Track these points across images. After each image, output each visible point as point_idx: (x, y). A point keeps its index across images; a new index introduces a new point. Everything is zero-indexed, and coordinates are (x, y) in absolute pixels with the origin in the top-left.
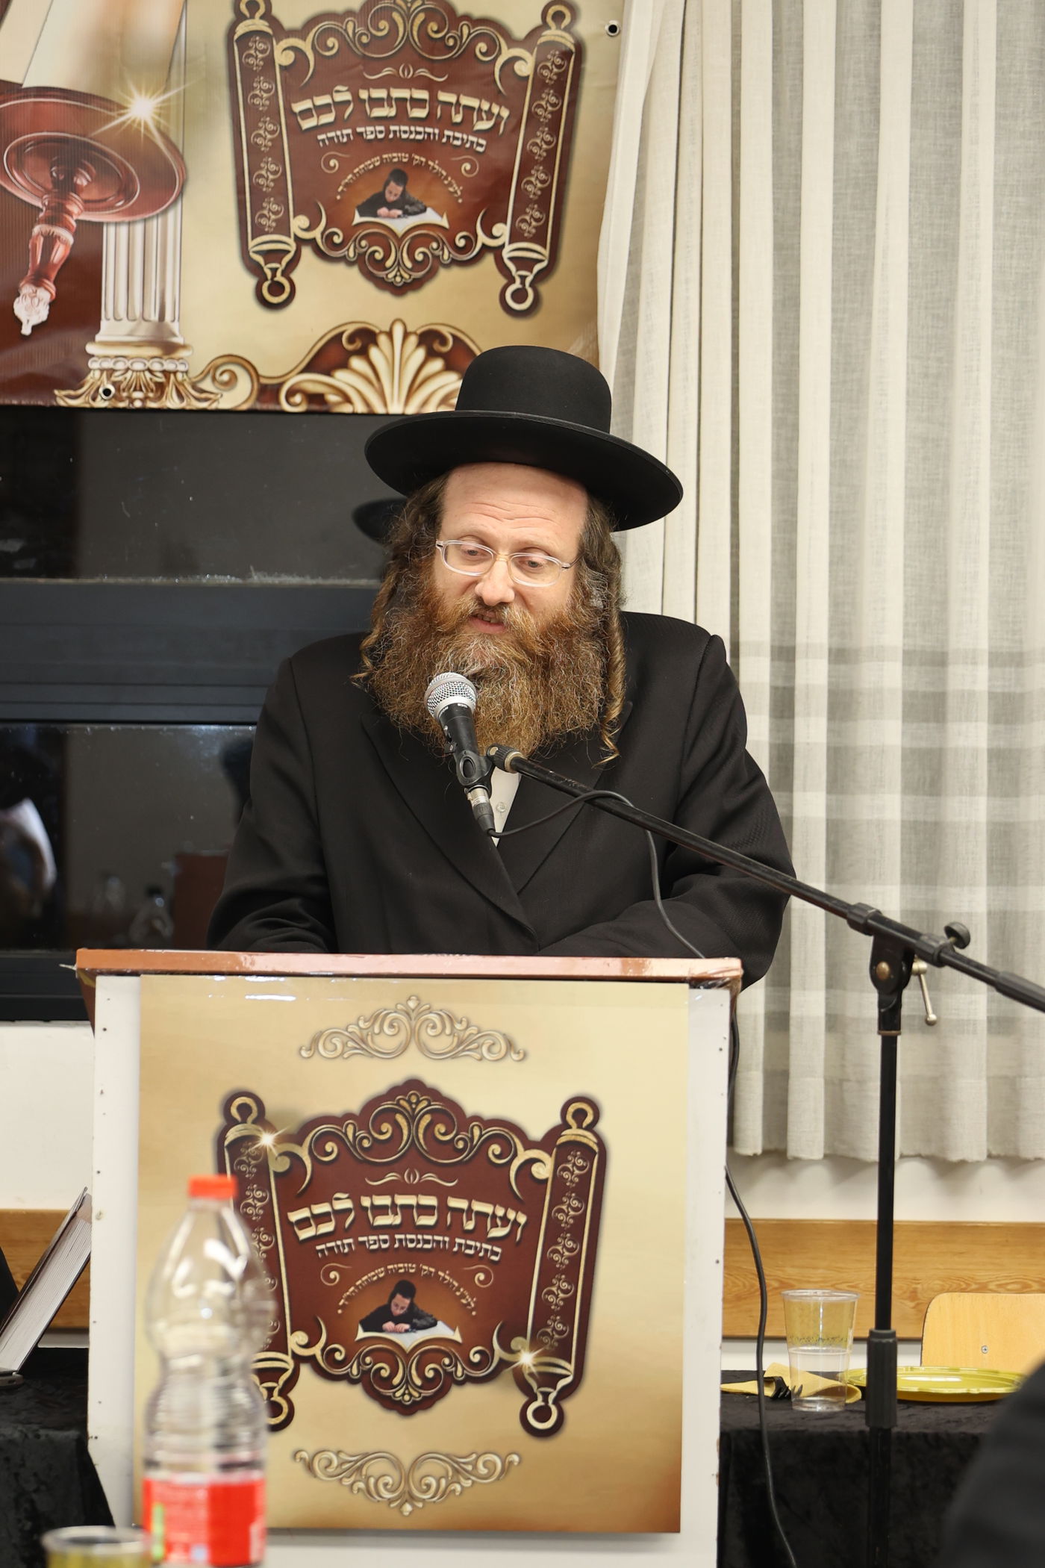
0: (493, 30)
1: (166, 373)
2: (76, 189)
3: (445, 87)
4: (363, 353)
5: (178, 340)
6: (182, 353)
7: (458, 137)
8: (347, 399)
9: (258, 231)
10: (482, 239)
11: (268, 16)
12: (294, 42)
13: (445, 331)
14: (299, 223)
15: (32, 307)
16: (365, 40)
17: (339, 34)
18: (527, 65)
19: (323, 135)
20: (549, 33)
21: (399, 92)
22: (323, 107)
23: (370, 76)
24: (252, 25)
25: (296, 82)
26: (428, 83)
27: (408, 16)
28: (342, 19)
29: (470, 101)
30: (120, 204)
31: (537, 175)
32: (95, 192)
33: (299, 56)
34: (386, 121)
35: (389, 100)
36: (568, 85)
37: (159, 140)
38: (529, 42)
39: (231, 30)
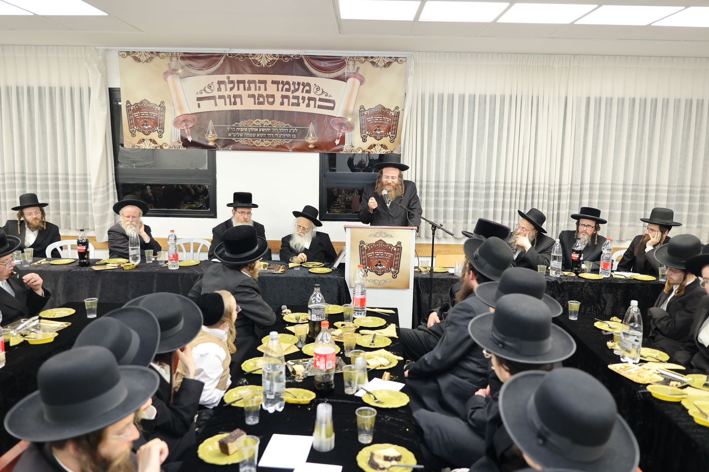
0: (389, 110)
1: (352, 149)
2: (342, 128)
3: (384, 117)
4: (374, 147)
6: (354, 147)
7: (385, 122)
8: (372, 152)
9: (363, 133)
10: (388, 134)
11: (364, 109)
12: (367, 111)
14: (367, 132)
15: (337, 142)
16: (375, 111)
17: (372, 111)
18: (393, 114)
19: (370, 122)
20: (396, 110)
21: (379, 117)
22: (370, 119)
23: (375, 115)
24: (362, 110)
25: (367, 116)
26: (382, 116)
27: (380, 109)
28: (372, 109)
29: (387, 118)
30: (347, 130)
31: (394, 127)
32: (344, 129)
33: (367, 113)
34: (377, 121)
35: (377, 118)
36: (398, 116)
37: (351, 123)
38: (393, 111)
39: (360, 110)
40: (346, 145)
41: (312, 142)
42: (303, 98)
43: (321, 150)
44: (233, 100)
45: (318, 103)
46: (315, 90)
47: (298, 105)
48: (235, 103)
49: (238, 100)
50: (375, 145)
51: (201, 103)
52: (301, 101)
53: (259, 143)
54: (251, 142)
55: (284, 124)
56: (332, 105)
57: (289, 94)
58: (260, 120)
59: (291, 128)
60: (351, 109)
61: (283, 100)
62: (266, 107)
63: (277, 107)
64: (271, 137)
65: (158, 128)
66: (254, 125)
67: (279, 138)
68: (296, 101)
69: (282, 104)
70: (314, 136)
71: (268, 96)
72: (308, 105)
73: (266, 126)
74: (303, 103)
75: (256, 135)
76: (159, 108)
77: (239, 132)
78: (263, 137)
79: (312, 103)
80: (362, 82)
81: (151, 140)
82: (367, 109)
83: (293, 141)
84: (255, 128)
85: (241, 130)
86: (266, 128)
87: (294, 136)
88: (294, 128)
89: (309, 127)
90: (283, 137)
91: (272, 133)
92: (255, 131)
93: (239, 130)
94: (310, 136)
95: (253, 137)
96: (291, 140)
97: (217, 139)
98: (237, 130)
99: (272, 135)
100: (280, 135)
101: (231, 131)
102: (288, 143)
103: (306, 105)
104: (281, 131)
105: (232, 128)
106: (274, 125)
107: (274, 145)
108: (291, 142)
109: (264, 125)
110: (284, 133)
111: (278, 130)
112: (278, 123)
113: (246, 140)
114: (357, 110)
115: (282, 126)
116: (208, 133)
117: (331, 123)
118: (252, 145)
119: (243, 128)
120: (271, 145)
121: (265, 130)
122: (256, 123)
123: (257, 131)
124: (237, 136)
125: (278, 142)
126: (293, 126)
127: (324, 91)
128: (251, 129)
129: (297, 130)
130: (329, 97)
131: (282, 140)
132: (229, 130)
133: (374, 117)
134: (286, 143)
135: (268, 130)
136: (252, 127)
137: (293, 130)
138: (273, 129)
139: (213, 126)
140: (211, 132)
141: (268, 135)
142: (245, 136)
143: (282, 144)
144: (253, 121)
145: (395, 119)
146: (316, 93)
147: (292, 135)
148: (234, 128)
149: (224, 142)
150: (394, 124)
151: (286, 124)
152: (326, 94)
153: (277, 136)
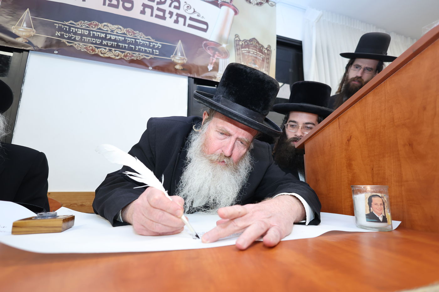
0: (263, 47)
2: (216, 54)
7: (259, 58)
11: (239, 38)
12: (242, 42)
15: (210, 68)
16: (250, 44)
17: (247, 42)
18: (266, 51)
19: (245, 54)
20: (268, 49)
21: (254, 51)
22: (245, 50)
23: (250, 48)
24: (237, 39)
25: (242, 47)
26: (256, 50)
27: (254, 42)
28: (247, 40)
29: (260, 54)
30: (221, 57)
31: (267, 64)
32: (218, 55)
33: (243, 44)
34: (252, 53)
35: (252, 51)
36: (270, 55)
37: (226, 50)
38: (266, 49)
39: (235, 39)
40: (219, 71)
41: (180, 62)
42: (171, 13)
43: (190, 73)
45: (188, 22)
46: (185, 8)
47: (164, 18)
52: (167, 15)
53: (104, 51)
54: (93, 50)
55: (144, 35)
56: (204, 27)
57: (154, 4)
58: (109, 25)
59: (152, 42)
60: (226, 35)
61: (144, 9)
62: (120, 11)
63: (135, 14)
64: (125, 48)
66: (100, 29)
67: (135, 50)
68: (161, 14)
70: (182, 55)
71: (125, 0)
72: (176, 22)
73: (117, 33)
74: (171, 17)
75: (102, 42)
77: (75, 33)
78: (112, 46)
79: (181, 20)
80: (236, 12)
82: (242, 39)
83: (154, 57)
84: (101, 32)
85: (79, 31)
86: (118, 36)
87: (157, 52)
88: (157, 43)
89: (177, 44)
90: (141, 50)
91: (126, 44)
92: (100, 37)
93: (74, 31)
94: (178, 55)
95: (96, 44)
96: (151, 56)
97: (34, 36)
98: (71, 31)
99: (125, 45)
100: (137, 47)
101: (60, 29)
102: (147, 59)
103: (173, 21)
104: (139, 43)
105: (63, 26)
106: (130, 34)
107: (127, 58)
108: (151, 58)
109: (115, 31)
110: (143, 45)
111: (135, 41)
112: (136, 33)
113: (85, 45)
114: (232, 38)
115: (141, 37)
116: (20, 25)
117: (203, 46)
118: (94, 53)
119: (82, 29)
120: (123, 58)
121: (116, 38)
122: (103, 27)
123: (104, 37)
124: (69, 38)
125: (134, 55)
126: (155, 41)
127: (195, 10)
128: (94, 33)
129: (160, 45)
130: (202, 18)
131: (139, 54)
132: (57, 27)
133: (249, 49)
134: (144, 58)
135: (120, 39)
136: (97, 32)
137: (156, 44)
138: (128, 39)
139: (30, 17)
140: (25, 25)
141: (119, 44)
142: (83, 40)
143: (140, 59)
144: (99, 24)
145: (268, 57)
146: (186, 11)
147: (154, 50)
148: (68, 27)
149: (46, 41)
150: (267, 62)
151: (147, 36)
152: (198, 14)
153: (133, 47)
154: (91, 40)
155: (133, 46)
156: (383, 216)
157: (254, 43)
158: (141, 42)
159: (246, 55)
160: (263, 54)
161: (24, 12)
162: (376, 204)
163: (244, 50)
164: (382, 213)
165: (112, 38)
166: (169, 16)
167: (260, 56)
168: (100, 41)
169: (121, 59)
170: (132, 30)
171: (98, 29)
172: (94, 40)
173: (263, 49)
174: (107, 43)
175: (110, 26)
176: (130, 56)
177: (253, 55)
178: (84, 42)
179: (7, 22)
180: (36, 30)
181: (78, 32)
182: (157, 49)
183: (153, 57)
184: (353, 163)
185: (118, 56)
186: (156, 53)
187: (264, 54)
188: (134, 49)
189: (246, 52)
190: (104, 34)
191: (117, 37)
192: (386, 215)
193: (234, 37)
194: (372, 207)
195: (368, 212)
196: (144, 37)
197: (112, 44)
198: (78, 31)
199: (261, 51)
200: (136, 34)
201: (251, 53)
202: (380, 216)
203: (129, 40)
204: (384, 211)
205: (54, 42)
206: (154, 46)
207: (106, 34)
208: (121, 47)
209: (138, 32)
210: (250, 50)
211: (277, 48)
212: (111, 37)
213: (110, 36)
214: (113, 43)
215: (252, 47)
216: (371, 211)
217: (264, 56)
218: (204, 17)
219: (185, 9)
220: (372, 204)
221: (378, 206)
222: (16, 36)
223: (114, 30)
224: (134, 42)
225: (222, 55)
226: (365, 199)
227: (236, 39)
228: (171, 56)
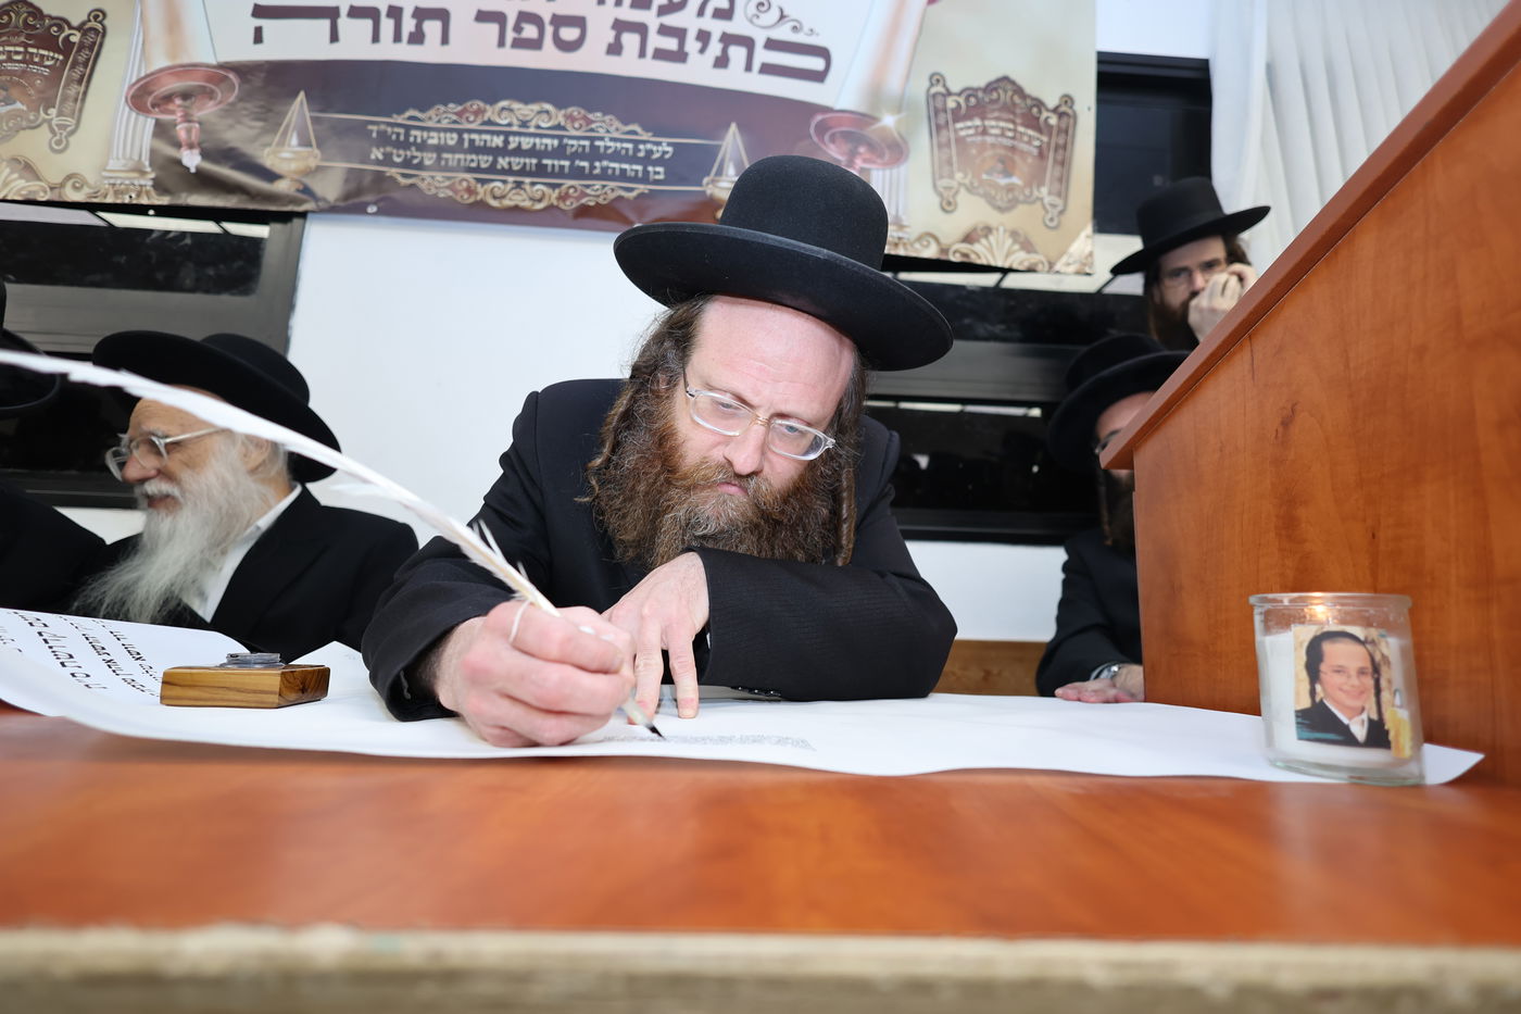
0: (1040, 103)
1: (900, 238)
2: (860, 154)
3: (1021, 123)
4: (986, 237)
5: (905, 223)
6: (907, 230)
7: (1025, 147)
8: (979, 257)
9: (941, 177)
10: (1036, 193)
11: (944, 86)
12: (956, 98)
13: (1021, 232)
14: (959, 176)
16: (987, 100)
17: (976, 97)
18: (1053, 121)
19: (969, 140)
20: (1063, 109)
21: (1002, 124)
22: (969, 128)
23: (990, 116)
24: (939, 89)
25: (957, 115)
26: (1013, 122)
27: (1005, 91)
28: (976, 90)
29: (1031, 132)
30: (879, 161)
31: (1058, 168)
32: (868, 156)
33: (959, 104)
34: (996, 136)
35: (997, 127)
36: (1070, 132)
37: (896, 135)
38: (1055, 110)
39: (928, 90)
42: (704, 37)
44: (409, 25)
45: (762, 56)
46: (752, 9)
47: (680, 56)
48: (417, 38)
49: (432, 28)
50: (988, 230)
51: (266, 24)
52: (692, 45)
53: (501, 191)
54: (470, 191)
55: (617, 124)
56: (817, 64)
57: (649, 18)
58: (516, 106)
59: (644, 142)
60: (894, 83)
61: (618, 38)
62: (548, 58)
63: (591, 59)
64: (561, 173)
65: (53, 112)
66: (490, 122)
67: (591, 177)
68: (671, 44)
69: (615, 49)
71: (559, 21)
72: (722, 62)
73: (538, 127)
74: (702, 51)
75: (495, 162)
76: (79, 35)
77: (422, 147)
78: (523, 172)
79: (737, 54)
81: (15, 160)
82: (955, 88)
83: (650, 190)
84: (492, 133)
85: (433, 138)
86: (542, 136)
87: (658, 173)
88: (659, 144)
89: (721, 138)
90: (610, 172)
91: (565, 158)
92: (491, 148)
93: (419, 140)
94: (727, 175)
95: (478, 170)
96: (642, 188)
97: (319, 169)
98: (412, 139)
99: (563, 163)
100: (597, 164)
101: (384, 139)
102: (628, 200)
103: (711, 61)
104: (602, 150)
105: (389, 130)
106: (577, 125)
107: (568, 203)
108: (641, 195)
109: (533, 123)
110: (616, 156)
111: (592, 146)
112: (593, 119)
113: (449, 178)
114: (919, 88)
115: (609, 131)
116: (282, 143)
117: (812, 131)
118: (472, 200)
119: (438, 130)
120: (555, 203)
121: (535, 144)
122: (499, 115)
123: (501, 144)
124: (407, 163)
125: (588, 191)
126: (654, 136)
127: (785, 13)
128: (475, 136)
129: (670, 149)
130: (807, 34)
131: (604, 186)
132: (374, 135)
133: (983, 119)
134: (620, 198)
135: (546, 145)
136: (480, 132)
137: (655, 148)
138: (571, 142)
139: (308, 114)
140: (294, 141)
141: (545, 161)
142: (443, 163)
143: (605, 202)
144: (488, 107)
145: (1061, 142)
146: (755, 20)
147: (650, 169)
148: (402, 131)
149: (347, 181)
150: (1059, 158)
151: (626, 123)
152: (795, 24)
153: (584, 168)
154: (465, 160)
155: (585, 164)
156: (1371, 721)
157: (1005, 96)
158: (610, 147)
159: (973, 142)
160: (1040, 131)
161: (291, 104)
162: (1339, 670)
163: (966, 128)
164: (1363, 709)
165: (525, 146)
166: (699, 45)
167: (1029, 143)
168: (491, 158)
169: (550, 207)
170: (583, 112)
171: (484, 123)
172: (472, 161)
173: (1040, 112)
174: (510, 163)
175: (519, 109)
176: (576, 195)
177: (1000, 139)
178: (447, 169)
179: (254, 140)
180: (323, 152)
181: (430, 142)
182: (660, 162)
183: (646, 191)
184: (1302, 512)
185: (540, 200)
186: (657, 177)
187: (1045, 131)
188: (587, 171)
189: (971, 132)
190: (502, 138)
191: (538, 140)
192: (1387, 716)
193: (926, 84)
194: (1321, 684)
195: (1306, 703)
196: (617, 130)
197: (525, 164)
198: (429, 137)
199: (1033, 122)
200: (593, 122)
201: (991, 135)
202: (1358, 719)
203: (572, 146)
204: (1373, 699)
205: (367, 180)
206: (649, 153)
207: (507, 134)
208: (549, 169)
209: (599, 114)
210: (987, 123)
211: (1100, 101)
212: (520, 143)
213: (517, 139)
214: (527, 161)
215: (993, 111)
216: (1318, 699)
217: (1045, 139)
218: (817, 30)
219: (750, 15)
220: (1323, 667)
221: (1349, 677)
222: (271, 176)
223: (528, 121)
224: (587, 150)
225: (881, 156)
226: (1296, 649)
227: (934, 90)
228: (706, 180)
